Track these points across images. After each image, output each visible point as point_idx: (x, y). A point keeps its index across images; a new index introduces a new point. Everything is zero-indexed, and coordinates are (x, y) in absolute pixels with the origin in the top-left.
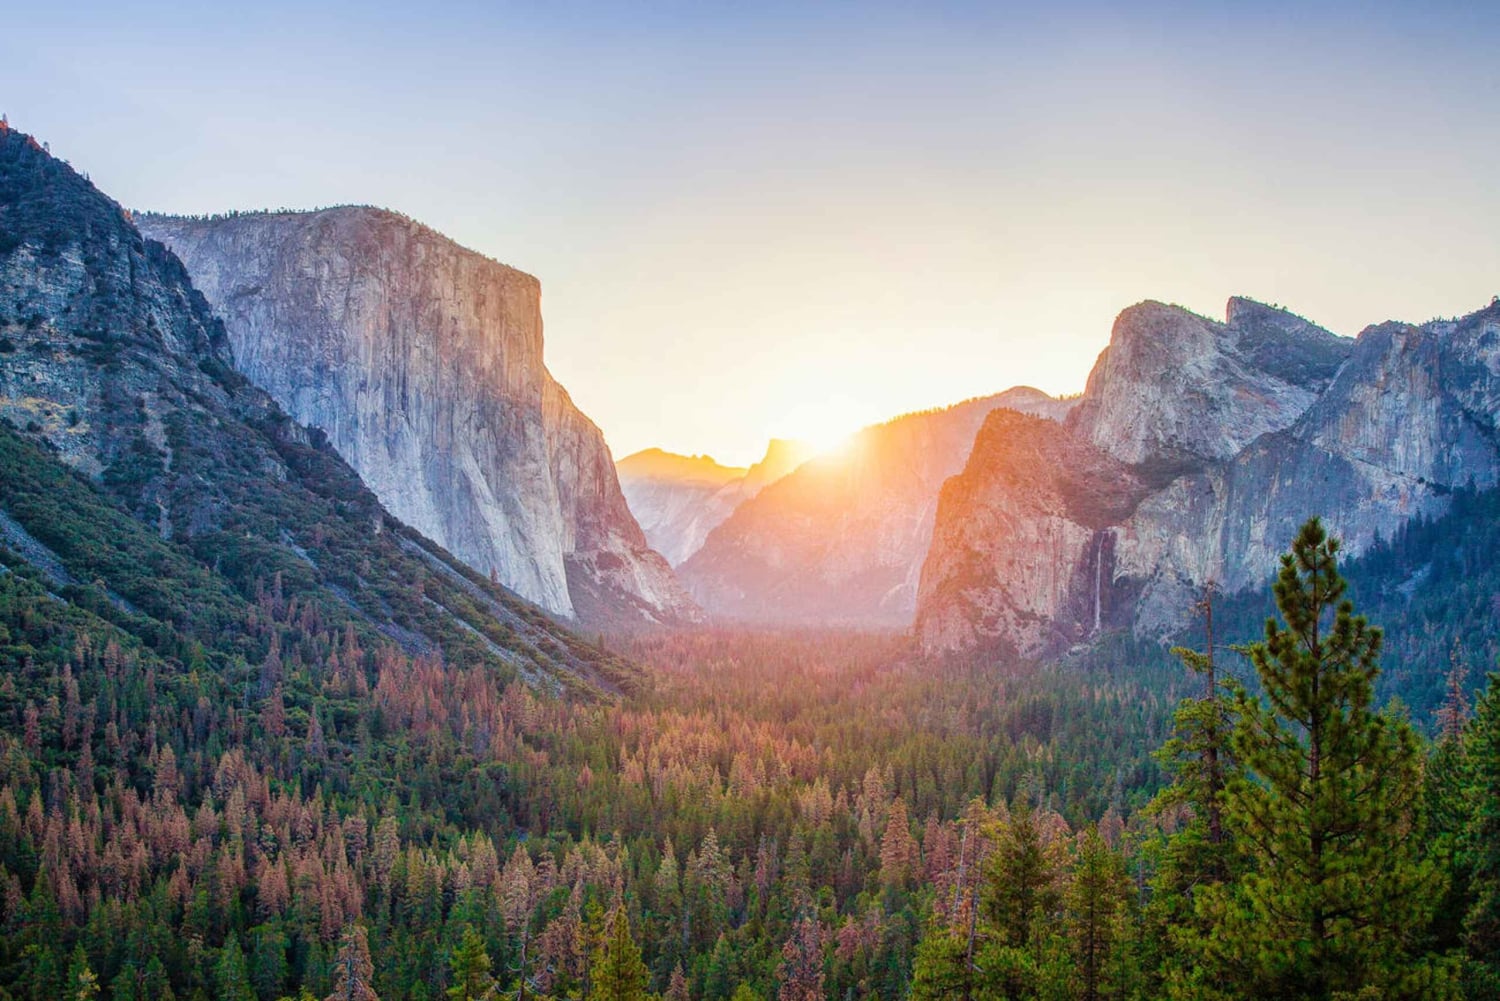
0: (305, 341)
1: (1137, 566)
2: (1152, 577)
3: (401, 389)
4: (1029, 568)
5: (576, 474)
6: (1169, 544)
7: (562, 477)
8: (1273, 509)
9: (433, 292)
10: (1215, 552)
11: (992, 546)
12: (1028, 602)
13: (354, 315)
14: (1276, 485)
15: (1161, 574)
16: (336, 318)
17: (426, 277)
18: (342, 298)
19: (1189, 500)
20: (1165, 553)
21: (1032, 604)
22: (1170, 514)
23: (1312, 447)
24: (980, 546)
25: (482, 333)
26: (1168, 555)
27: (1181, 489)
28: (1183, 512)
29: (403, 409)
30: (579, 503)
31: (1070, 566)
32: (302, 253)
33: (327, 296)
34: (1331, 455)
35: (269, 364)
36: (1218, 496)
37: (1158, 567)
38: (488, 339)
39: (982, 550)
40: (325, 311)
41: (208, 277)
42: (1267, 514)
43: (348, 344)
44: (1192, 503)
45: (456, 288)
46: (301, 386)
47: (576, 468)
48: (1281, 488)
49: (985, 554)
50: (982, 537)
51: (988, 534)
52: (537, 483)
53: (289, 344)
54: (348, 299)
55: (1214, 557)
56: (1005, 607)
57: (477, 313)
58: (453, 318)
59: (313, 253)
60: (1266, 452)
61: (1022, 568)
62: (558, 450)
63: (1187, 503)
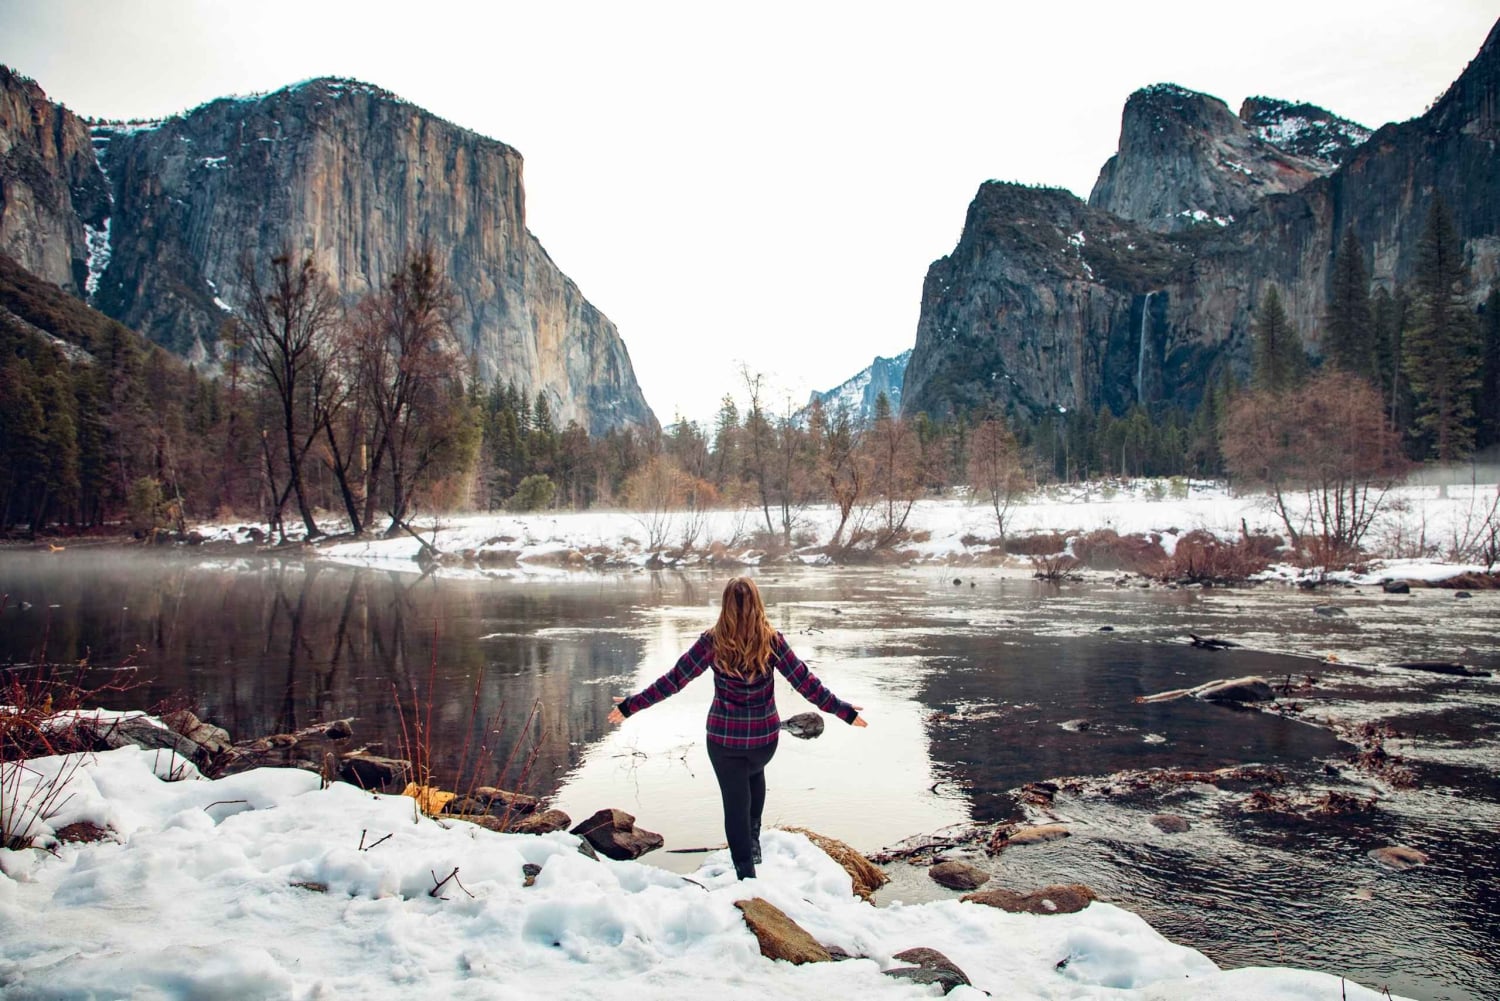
0: (253, 202)
1: (1200, 334)
2: (1225, 342)
3: (359, 250)
4: (1045, 349)
5: (588, 362)
6: (1250, 294)
7: (572, 364)
8: (1406, 230)
9: (397, 154)
10: (1317, 302)
11: (994, 327)
12: (1047, 395)
13: (299, 170)
14: (1409, 197)
15: (1242, 336)
16: (283, 175)
17: (389, 139)
18: (290, 156)
19: (1277, 228)
20: (1245, 306)
21: (1052, 397)
22: (1251, 250)
23: (1462, 137)
24: (978, 329)
25: (453, 198)
26: (1249, 308)
27: (1264, 214)
28: (1270, 245)
29: (363, 271)
30: (593, 390)
31: (1103, 343)
32: (257, 118)
33: (276, 156)
34: (1492, 146)
35: (219, 230)
36: (1319, 220)
37: (1235, 327)
38: (460, 204)
39: (982, 335)
40: (272, 168)
41: (177, 157)
42: (1399, 238)
43: (292, 199)
44: (1283, 231)
45: (422, 151)
46: (246, 247)
47: (588, 358)
48: (1415, 201)
49: (986, 338)
50: (980, 318)
51: (988, 314)
52: (517, 350)
53: (239, 207)
54: (295, 155)
55: (1316, 309)
56: (1016, 401)
57: (447, 176)
58: (419, 181)
59: (267, 117)
60: (1391, 150)
61: (1036, 351)
62: (567, 339)
63: (1275, 233)
